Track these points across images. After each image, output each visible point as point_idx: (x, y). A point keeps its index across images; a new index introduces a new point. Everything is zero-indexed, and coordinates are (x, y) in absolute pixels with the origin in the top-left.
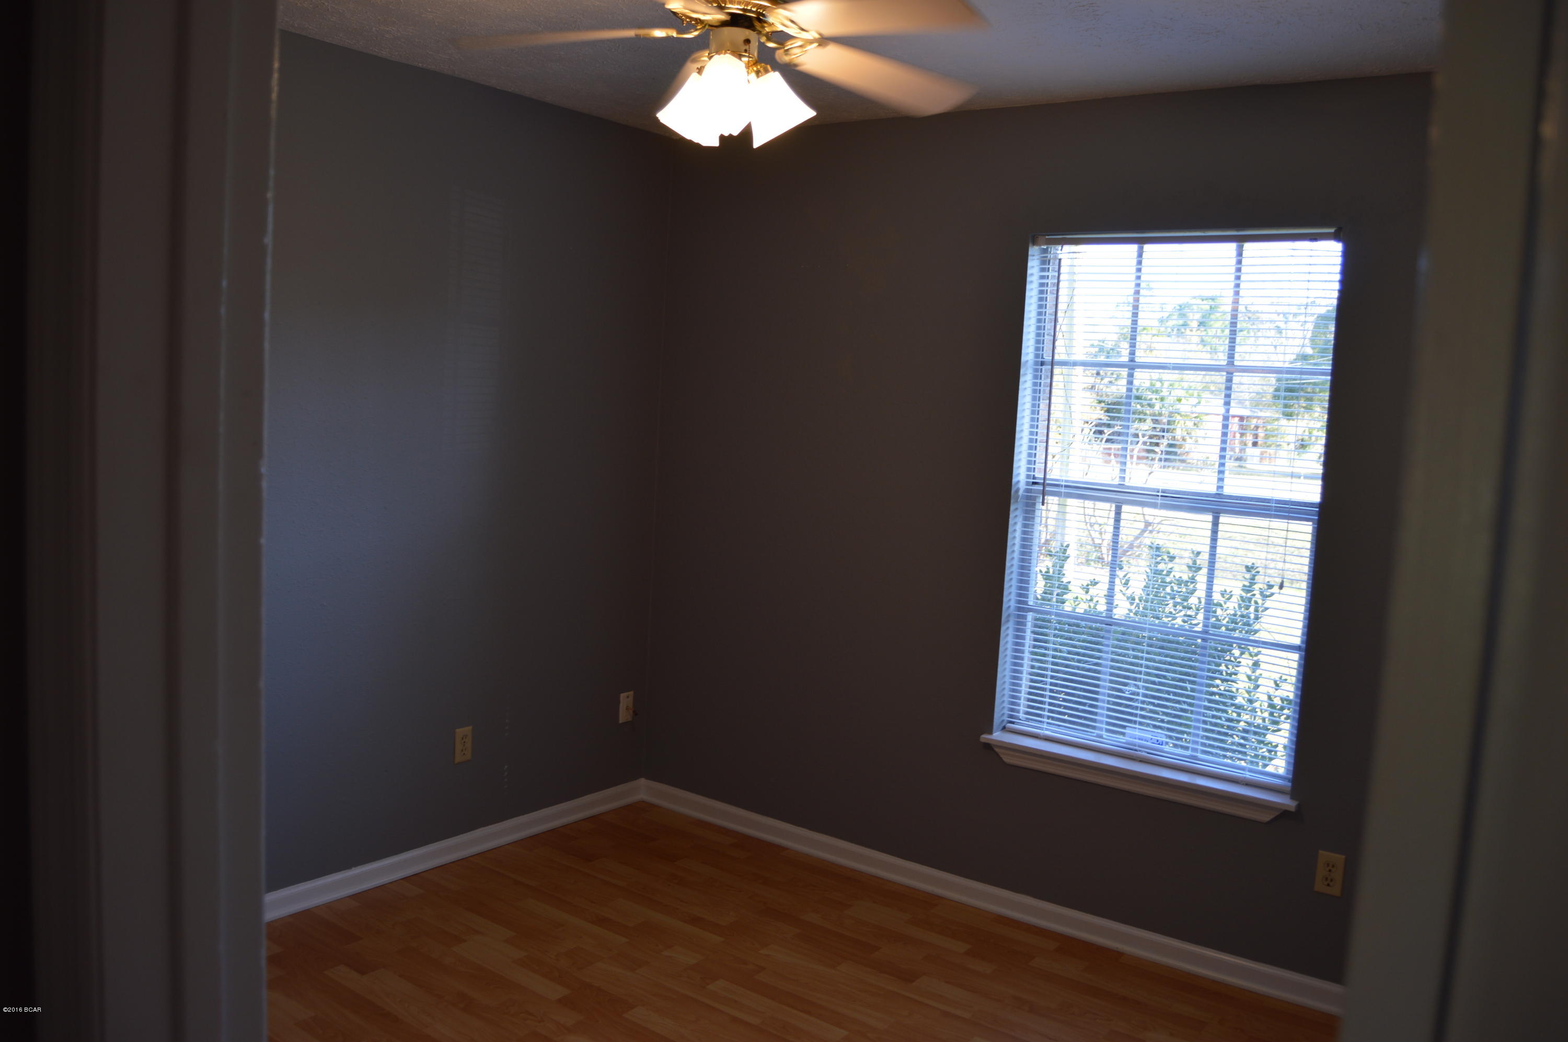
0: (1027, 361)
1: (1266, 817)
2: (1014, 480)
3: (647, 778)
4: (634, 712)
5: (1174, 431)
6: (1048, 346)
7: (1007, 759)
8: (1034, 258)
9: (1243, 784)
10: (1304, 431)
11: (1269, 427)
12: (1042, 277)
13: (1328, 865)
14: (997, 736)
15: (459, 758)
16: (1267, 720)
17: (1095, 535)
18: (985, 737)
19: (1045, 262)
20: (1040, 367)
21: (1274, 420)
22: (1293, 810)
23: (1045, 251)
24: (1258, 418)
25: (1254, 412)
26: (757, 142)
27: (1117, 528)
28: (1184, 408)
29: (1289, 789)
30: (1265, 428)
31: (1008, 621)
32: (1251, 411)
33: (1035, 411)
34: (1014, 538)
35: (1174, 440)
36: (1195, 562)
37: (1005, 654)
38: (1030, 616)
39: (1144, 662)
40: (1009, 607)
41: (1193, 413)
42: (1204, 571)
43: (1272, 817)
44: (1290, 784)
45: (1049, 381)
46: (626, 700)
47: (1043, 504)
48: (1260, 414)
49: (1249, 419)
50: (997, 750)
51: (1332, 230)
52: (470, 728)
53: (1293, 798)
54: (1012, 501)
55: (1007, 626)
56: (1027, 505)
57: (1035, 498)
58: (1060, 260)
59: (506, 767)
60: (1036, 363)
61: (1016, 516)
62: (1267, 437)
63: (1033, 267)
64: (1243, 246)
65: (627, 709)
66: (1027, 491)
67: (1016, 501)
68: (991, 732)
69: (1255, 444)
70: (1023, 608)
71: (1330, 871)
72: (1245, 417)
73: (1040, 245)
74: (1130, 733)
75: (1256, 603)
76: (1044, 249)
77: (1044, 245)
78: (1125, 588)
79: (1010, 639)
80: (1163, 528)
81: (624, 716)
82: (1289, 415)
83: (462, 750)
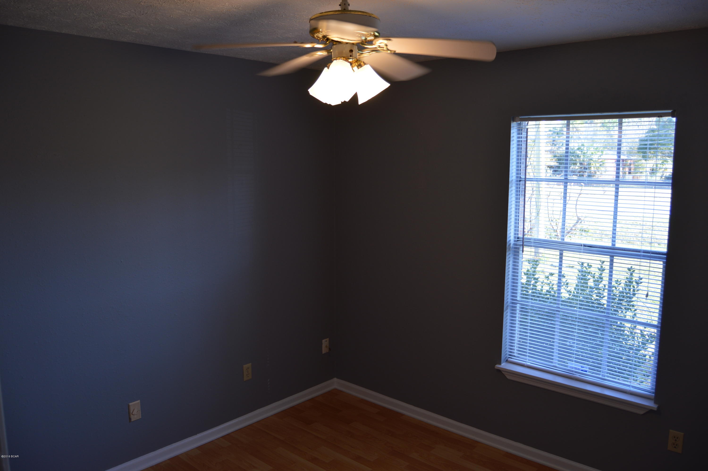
0: (512, 180)
1: (641, 412)
2: (508, 240)
3: (338, 378)
4: (329, 348)
5: (590, 169)
6: (523, 171)
7: (508, 377)
8: (514, 128)
9: (629, 394)
10: (654, 165)
11: (636, 164)
12: (518, 138)
13: (675, 437)
14: (504, 365)
15: (245, 378)
16: (640, 343)
17: (554, 224)
18: (498, 366)
19: (520, 131)
20: (519, 183)
21: (639, 160)
22: (656, 409)
23: (520, 124)
24: (631, 159)
25: (629, 157)
26: (360, 102)
27: (564, 221)
28: (595, 157)
29: (653, 397)
30: (634, 165)
31: (507, 309)
32: (627, 156)
33: (517, 202)
34: (509, 268)
35: (590, 173)
36: (602, 267)
37: (506, 322)
38: (518, 306)
39: (577, 323)
40: (508, 302)
41: (599, 159)
42: (607, 271)
43: (645, 412)
44: (654, 395)
45: (523, 193)
46: (325, 343)
47: (523, 252)
48: (632, 158)
49: (627, 160)
50: (503, 372)
51: (670, 111)
52: (250, 364)
53: (655, 403)
54: (507, 250)
55: (506, 312)
56: (515, 252)
57: (519, 249)
58: (527, 129)
59: (269, 380)
60: (517, 181)
61: (509, 257)
62: (635, 169)
63: (514, 133)
64: (622, 120)
65: (326, 347)
66: (515, 244)
67: (509, 250)
68: (500, 364)
69: (630, 173)
70: (514, 302)
71: (676, 440)
72: (625, 160)
73: (517, 122)
74: (570, 366)
75: (634, 287)
76: (519, 123)
77: (519, 121)
78: (566, 287)
79: (509, 318)
80: (586, 219)
81: (325, 350)
82: (645, 158)
83: (247, 375)
